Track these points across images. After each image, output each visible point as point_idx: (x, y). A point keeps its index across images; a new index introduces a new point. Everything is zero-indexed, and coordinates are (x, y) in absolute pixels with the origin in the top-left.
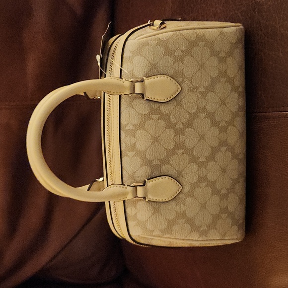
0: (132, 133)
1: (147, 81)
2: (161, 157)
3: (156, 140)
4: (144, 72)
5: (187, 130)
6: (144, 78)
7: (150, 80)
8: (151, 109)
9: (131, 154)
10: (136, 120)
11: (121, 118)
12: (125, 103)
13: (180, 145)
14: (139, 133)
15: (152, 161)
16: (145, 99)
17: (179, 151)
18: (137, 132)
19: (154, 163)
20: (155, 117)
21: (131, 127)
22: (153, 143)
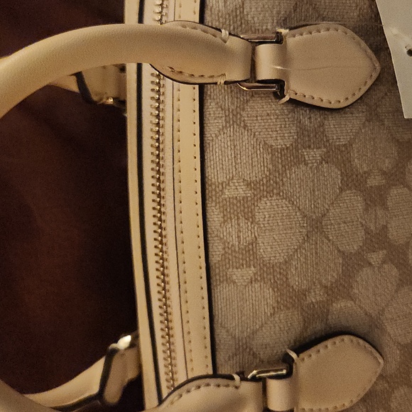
0: (245, 210)
1: (294, 41)
2: (331, 277)
3: (316, 225)
4: (279, 13)
5: (394, 191)
6: (284, 31)
7: (298, 38)
8: (302, 131)
9: (241, 275)
10: (255, 167)
11: (208, 163)
12: (220, 113)
13: (377, 239)
14: (267, 208)
15: (304, 293)
16: (287, 98)
17: (374, 256)
18: (262, 204)
19: (312, 298)
20: (314, 155)
21: (242, 191)
22: (308, 236)
